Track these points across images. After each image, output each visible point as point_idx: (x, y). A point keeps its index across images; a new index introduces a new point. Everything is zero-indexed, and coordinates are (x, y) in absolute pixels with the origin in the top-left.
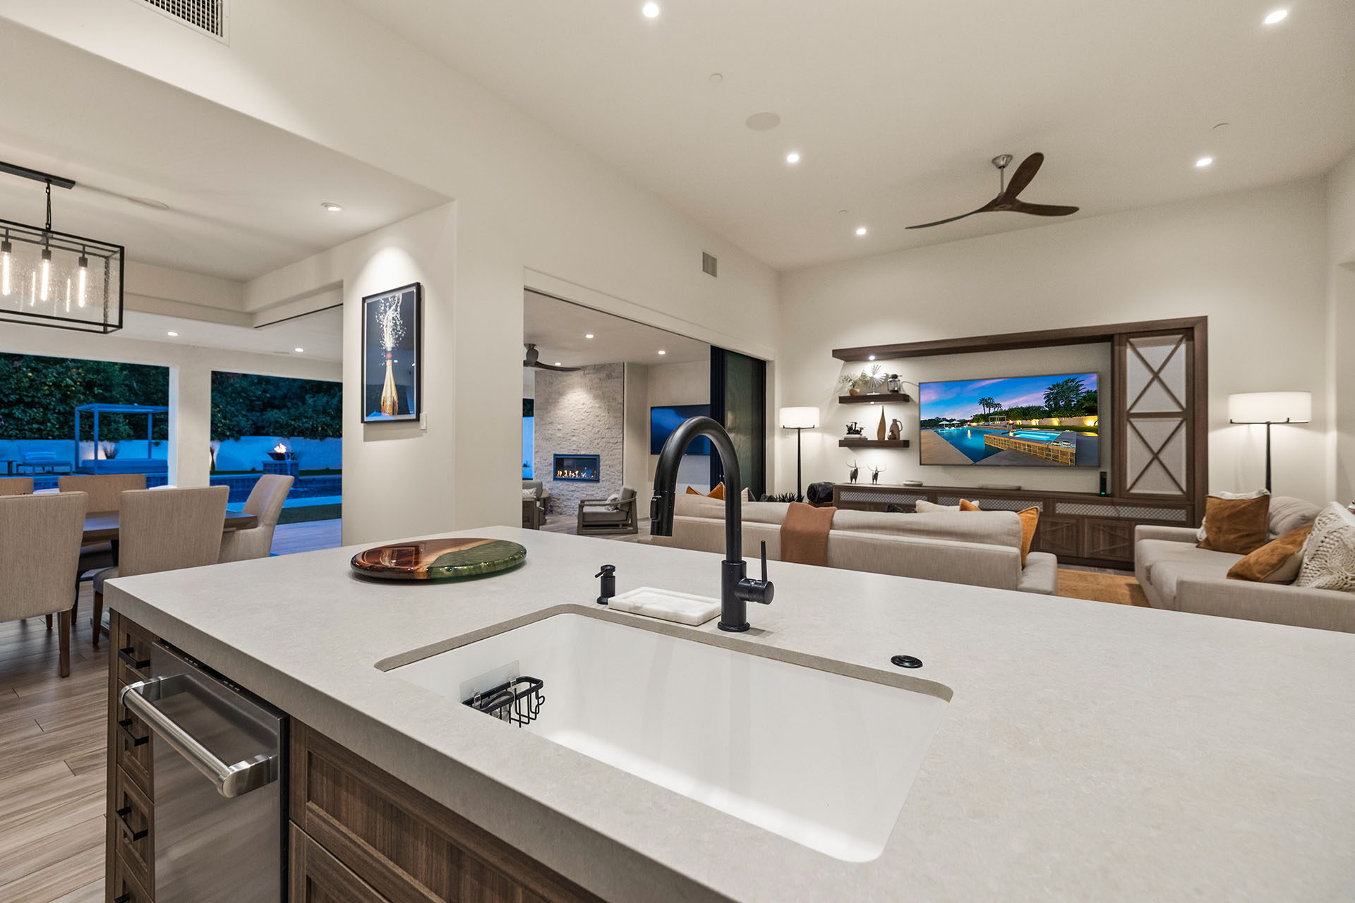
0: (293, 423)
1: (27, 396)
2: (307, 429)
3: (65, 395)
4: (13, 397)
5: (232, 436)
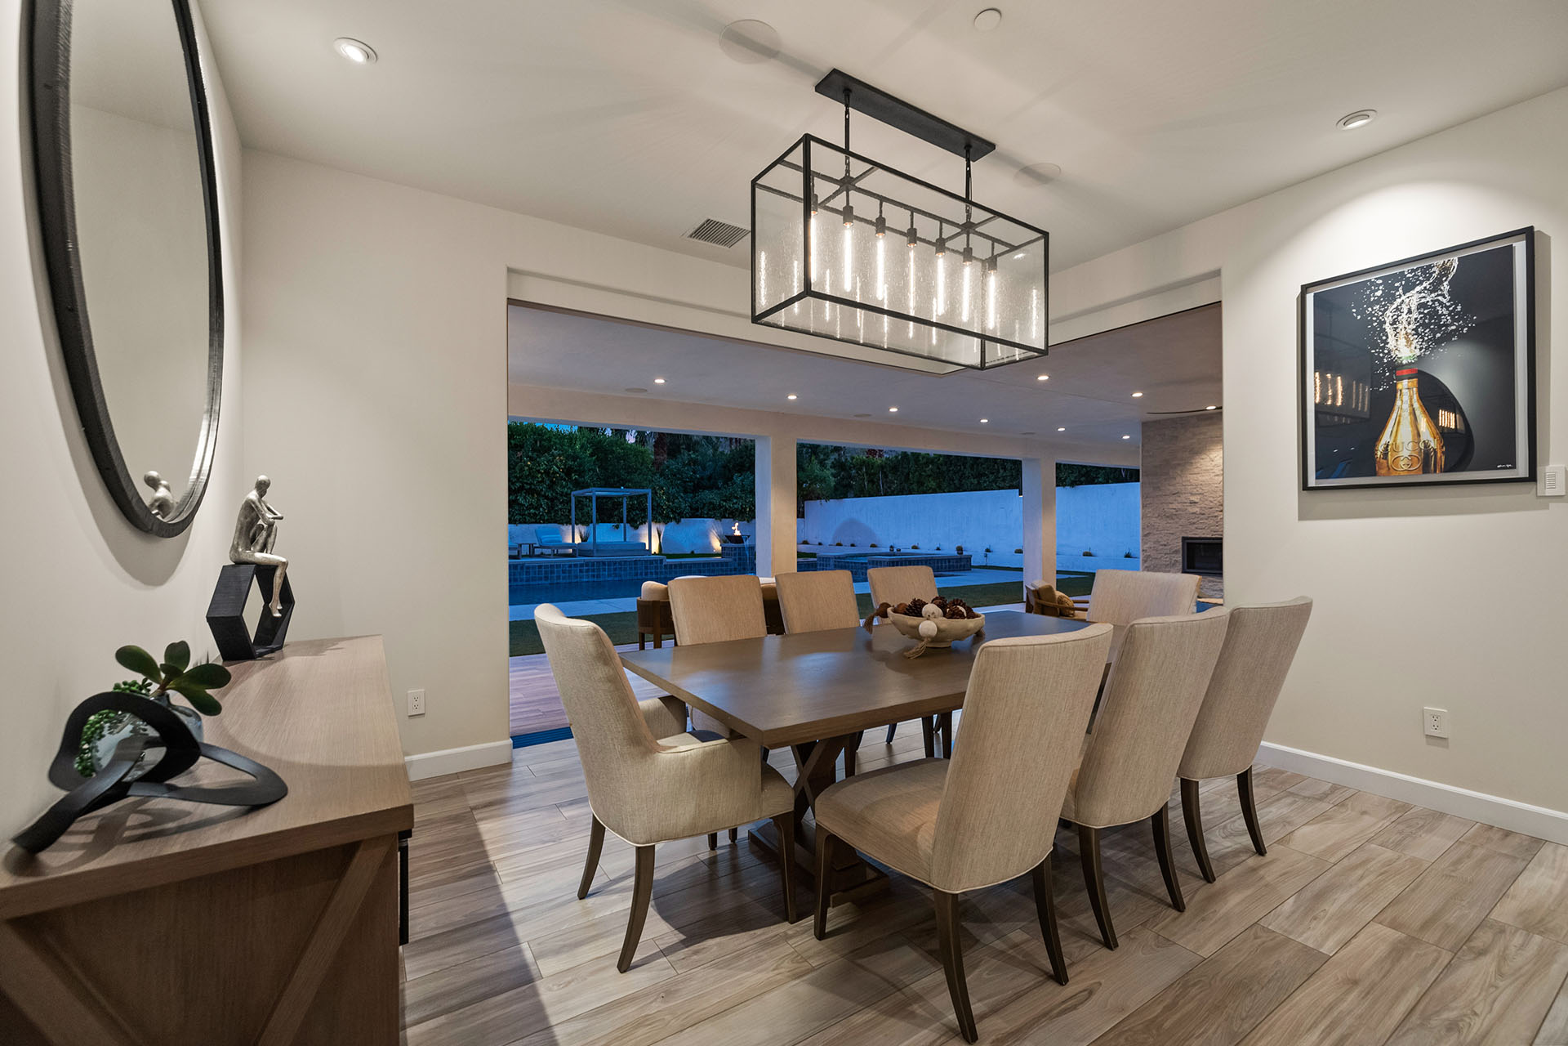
1: (527, 484)
2: (737, 509)
4: (517, 485)
5: (675, 518)
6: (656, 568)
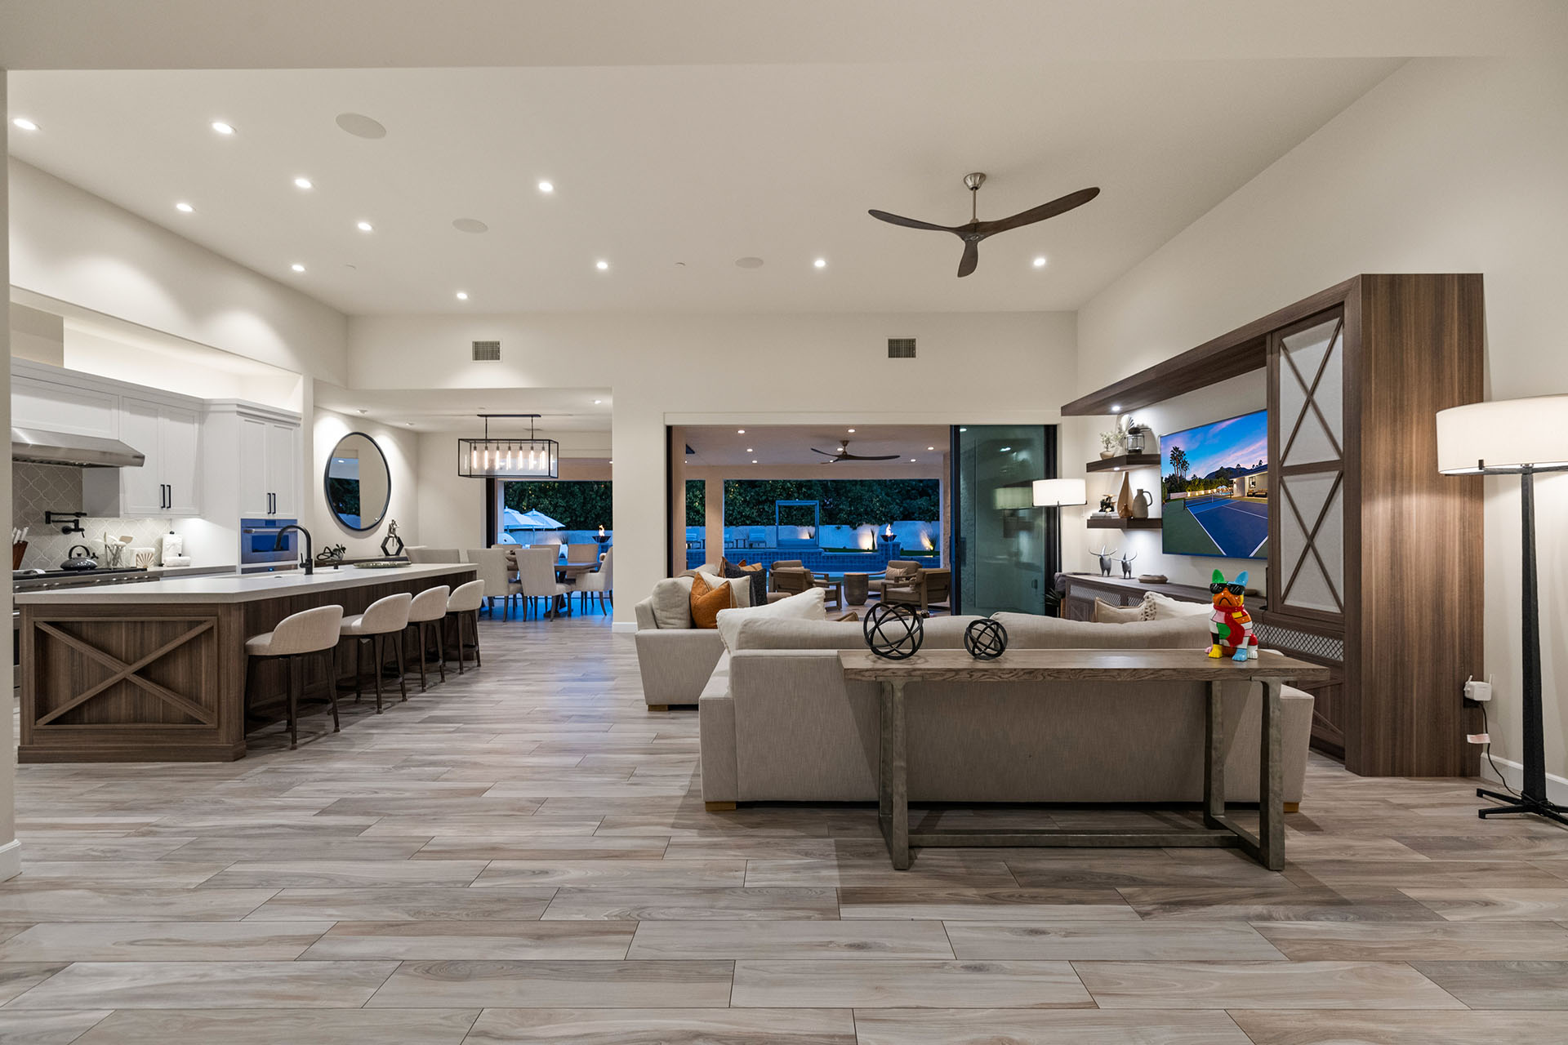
0: (932, 508)
3: (788, 494)
4: (764, 498)
6: (816, 558)
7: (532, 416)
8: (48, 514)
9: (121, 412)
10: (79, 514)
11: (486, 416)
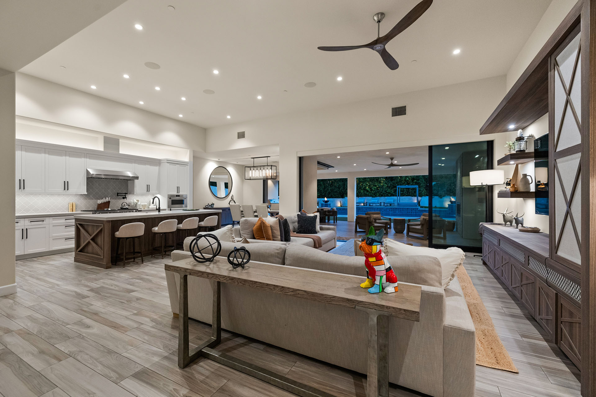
4: (396, 185)
7: (267, 157)
8: (118, 193)
9: (135, 164)
10: (126, 194)
11: (254, 158)
